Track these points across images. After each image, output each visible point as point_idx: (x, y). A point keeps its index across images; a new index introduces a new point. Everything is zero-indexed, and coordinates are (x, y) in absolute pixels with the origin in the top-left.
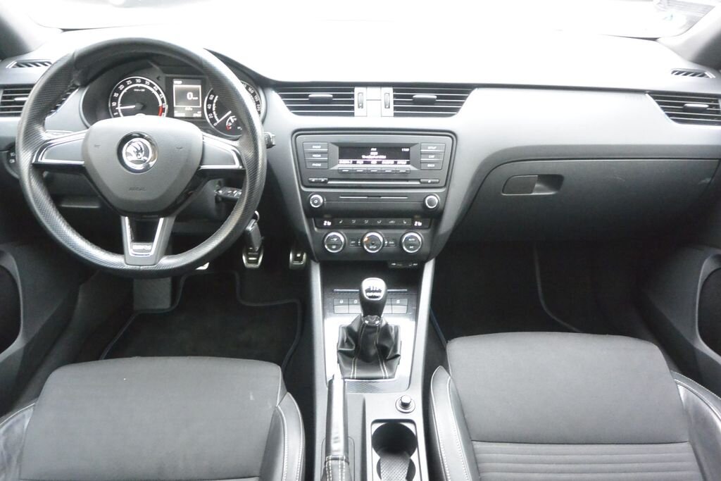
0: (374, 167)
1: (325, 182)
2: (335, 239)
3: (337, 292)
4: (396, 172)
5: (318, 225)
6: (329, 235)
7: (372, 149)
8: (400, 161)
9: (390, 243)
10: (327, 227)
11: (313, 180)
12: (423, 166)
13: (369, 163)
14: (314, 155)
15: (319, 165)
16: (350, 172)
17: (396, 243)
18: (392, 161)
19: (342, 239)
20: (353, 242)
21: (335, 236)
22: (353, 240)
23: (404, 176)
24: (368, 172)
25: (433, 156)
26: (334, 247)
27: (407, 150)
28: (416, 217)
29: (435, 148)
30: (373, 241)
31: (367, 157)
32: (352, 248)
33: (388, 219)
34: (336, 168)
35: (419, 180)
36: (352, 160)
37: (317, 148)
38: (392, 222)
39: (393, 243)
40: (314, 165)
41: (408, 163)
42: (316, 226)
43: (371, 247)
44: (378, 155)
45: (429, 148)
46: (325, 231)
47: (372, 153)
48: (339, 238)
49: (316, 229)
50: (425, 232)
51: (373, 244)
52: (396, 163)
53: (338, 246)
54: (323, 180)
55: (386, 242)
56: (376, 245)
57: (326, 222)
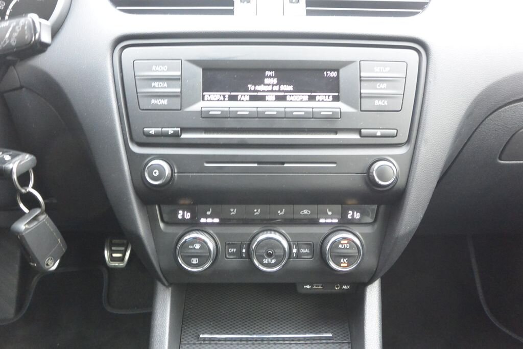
0: (271, 106)
1: (176, 135)
2: (197, 246)
3: (204, 339)
4: (314, 116)
5: (166, 219)
6: (187, 237)
7: (268, 73)
8: (320, 96)
9: (302, 251)
10: (183, 222)
11: (152, 131)
12: (366, 104)
13: (262, 98)
14: (154, 84)
15: (164, 102)
16: (223, 116)
17: (312, 252)
18: (305, 96)
19: (211, 245)
20: (231, 250)
21: (196, 240)
22: (231, 245)
23: (330, 124)
24: (260, 116)
25: (384, 85)
26: (195, 261)
27: (334, 74)
28: (350, 202)
29: (388, 69)
30: (270, 249)
31: (258, 88)
32: (231, 261)
33: (297, 207)
34: (197, 107)
35: (359, 131)
36: (227, 94)
37: (160, 70)
38: (305, 212)
39: (307, 251)
40: (154, 101)
41: (336, 99)
42: (163, 220)
43: (265, 261)
44: (279, 83)
45: (377, 69)
46: (179, 230)
47: (267, 81)
48: (206, 243)
49: (162, 225)
50: (368, 230)
51: (270, 255)
52: (312, 98)
53: (203, 259)
54: (171, 131)
55: (295, 251)
56: (276, 257)
57: (181, 212)
